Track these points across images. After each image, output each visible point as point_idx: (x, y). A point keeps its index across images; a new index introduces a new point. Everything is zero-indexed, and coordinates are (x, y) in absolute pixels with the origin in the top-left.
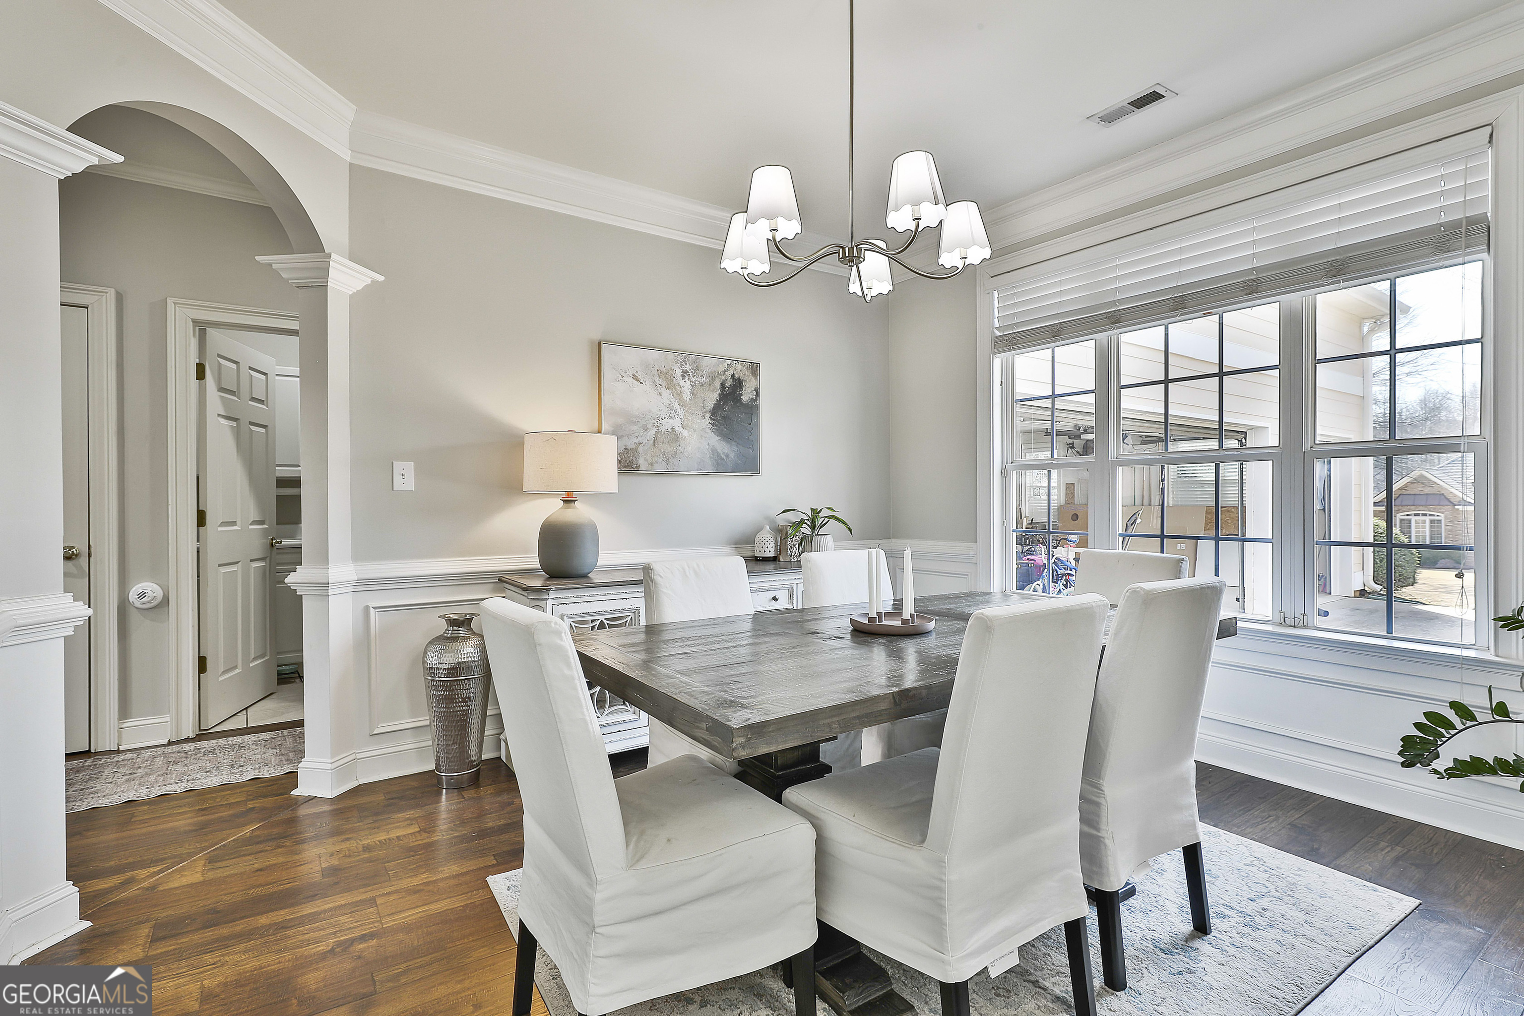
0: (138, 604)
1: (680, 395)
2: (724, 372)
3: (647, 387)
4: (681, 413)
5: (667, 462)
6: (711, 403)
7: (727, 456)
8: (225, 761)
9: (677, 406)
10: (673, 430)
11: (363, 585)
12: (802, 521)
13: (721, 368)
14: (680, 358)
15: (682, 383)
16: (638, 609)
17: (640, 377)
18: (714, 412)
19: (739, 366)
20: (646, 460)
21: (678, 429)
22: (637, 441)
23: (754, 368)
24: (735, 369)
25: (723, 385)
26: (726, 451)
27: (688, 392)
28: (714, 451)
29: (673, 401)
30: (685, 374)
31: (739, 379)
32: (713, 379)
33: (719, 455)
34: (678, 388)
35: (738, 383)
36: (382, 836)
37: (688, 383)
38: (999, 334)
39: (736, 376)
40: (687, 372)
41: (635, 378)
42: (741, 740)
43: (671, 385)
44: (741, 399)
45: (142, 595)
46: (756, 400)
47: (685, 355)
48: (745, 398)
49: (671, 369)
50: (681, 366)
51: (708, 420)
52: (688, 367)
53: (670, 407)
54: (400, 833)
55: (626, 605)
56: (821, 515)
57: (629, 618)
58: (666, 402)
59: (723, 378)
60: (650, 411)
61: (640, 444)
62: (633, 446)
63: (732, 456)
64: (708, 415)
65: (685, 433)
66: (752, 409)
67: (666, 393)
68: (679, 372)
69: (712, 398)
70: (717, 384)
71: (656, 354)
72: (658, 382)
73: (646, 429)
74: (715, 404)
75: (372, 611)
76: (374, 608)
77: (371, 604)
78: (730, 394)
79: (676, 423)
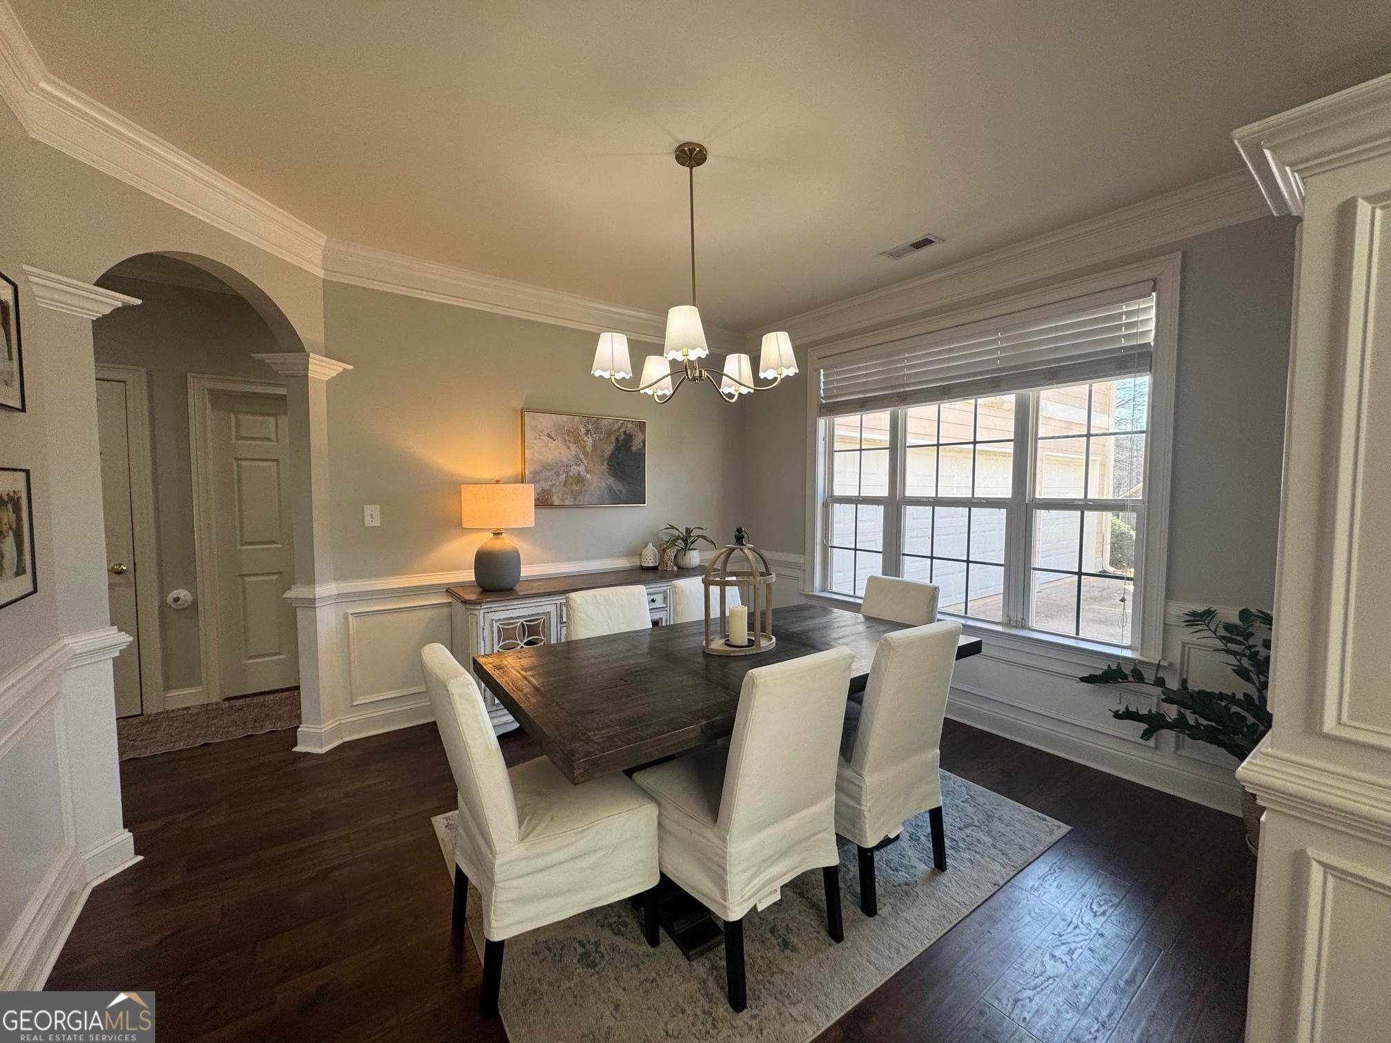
0: (174, 606)
1: (584, 447)
2: (618, 429)
3: (559, 443)
4: (585, 462)
5: (575, 499)
6: (607, 454)
7: (621, 492)
8: (251, 717)
9: (582, 456)
10: (579, 474)
11: (343, 598)
12: (678, 538)
13: (616, 427)
14: (584, 420)
15: (586, 439)
16: (549, 613)
17: (553, 436)
18: (610, 459)
19: (630, 425)
20: (558, 497)
21: (583, 473)
22: (551, 483)
23: (642, 426)
24: (627, 427)
25: (617, 439)
26: (620, 488)
27: (590, 445)
28: (610, 489)
29: (579, 452)
30: (588, 432)
31: (630, 434)
32: (610, 435)
33: (614, 492)
34: (582, 443)
35: (629, 437)
36: (358, 785)
37: (591, 438)
38: (824, 402)
39: (628, 432)
40: (589, 430)
41: (549, 436)
42: (581, 771)
43: (577, 440)
44: (631, 450)
45: (177, 600)
46: (642, 450)
47: (588, 418)
48: (634, 449)
49: (577, 429)
50: (585, 425)
51: (605, 467)
52: (590, 427)
53: (577, 457)
54: (371, 782)
55: (541, 610)
56: (692, 534)
57: (542, 620)
58: (574, 453)
59: (617, 434)
60: (561, 461)
61: (554, 485)
62: (549, 487)
63: (624, 492)
64: (606, 462)
65: (588, 476)
66: (640, 456)
67: (573, 447)
68: (583, 430)
69: (609, 449)
70: (613, 438)
71: (565, 418)
72: (566, 438)
73: (558, 474)
74: (612, 454)
75: (350, 615)
76: (352, 614)
77: (350, 611)
78: (623, 445)
79: (582, 469)
